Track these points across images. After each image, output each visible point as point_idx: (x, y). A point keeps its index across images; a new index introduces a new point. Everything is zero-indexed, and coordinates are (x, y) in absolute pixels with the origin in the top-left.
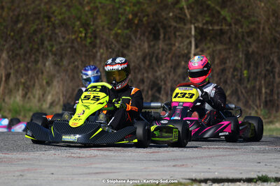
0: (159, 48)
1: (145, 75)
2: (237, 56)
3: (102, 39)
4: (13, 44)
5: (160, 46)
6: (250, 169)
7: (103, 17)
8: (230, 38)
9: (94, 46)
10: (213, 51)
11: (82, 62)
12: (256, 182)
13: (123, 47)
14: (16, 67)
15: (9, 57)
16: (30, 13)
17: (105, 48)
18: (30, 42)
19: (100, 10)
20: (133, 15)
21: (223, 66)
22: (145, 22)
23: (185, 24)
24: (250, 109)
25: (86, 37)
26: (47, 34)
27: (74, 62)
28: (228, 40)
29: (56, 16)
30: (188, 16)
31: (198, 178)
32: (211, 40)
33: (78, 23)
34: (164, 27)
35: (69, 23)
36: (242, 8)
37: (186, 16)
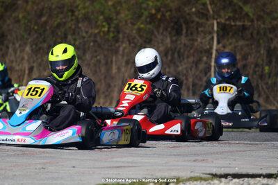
0: (181, 44)
1: (167, 70)
2: (259, 52)
3: (125, 33)
4: (37, 38)
5: (183, 41)
6: (271, 164)
7: (127, 12)
8: (252, 34)
9: (117, 41)
10: (235, 47)
11: (105, 56)
12: (276, 178)
13: (145, 42)
14: (39, 60)
15: (32, 50)
16: (54, 6)
17: (128, 43)
18: (53, 36)
19: (124, 5)
20: (156, 10)
21: (244, 62)
22: (168, 17)
23: (207, 20)
24: (270, 105)
25: (108, 31)
26: (70, 28)
27: (96, 57)
28: (250, 36)
29: (79, 10)
30: (211, 12)
31: (218, 173)
32: (233, 35)
33: (101, 17)
34: (187, 23)
35: (92, 17)
36: (265, 4)
37: (208, 11)
